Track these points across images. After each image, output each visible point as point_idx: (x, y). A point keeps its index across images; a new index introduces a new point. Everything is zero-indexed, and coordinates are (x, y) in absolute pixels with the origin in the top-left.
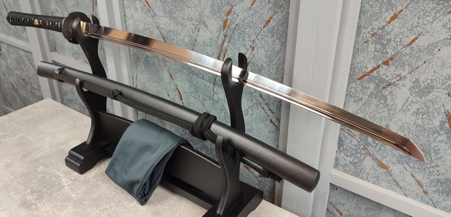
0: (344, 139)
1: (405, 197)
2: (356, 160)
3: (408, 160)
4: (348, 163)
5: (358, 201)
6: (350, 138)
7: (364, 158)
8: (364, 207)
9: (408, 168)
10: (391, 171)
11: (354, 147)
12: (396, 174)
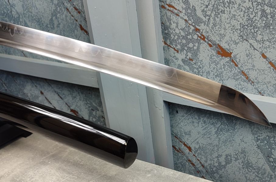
0: (168, 24)
1: (260, 96)
2: (190, 55)
3: (252, 30)
4: (182, 64)
5: (205, 122)
6: (174, 18)
7: (198, 48)
8: (213, 130)
9: (255, 45)
10: (235, 56)
11: (183, 34)
12: (242, 61)
